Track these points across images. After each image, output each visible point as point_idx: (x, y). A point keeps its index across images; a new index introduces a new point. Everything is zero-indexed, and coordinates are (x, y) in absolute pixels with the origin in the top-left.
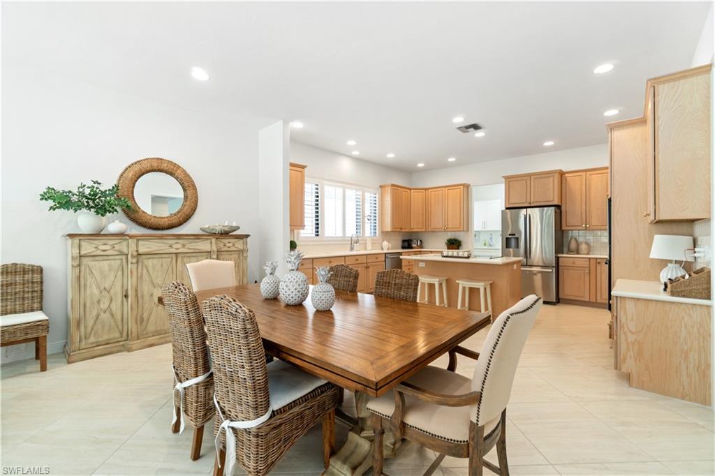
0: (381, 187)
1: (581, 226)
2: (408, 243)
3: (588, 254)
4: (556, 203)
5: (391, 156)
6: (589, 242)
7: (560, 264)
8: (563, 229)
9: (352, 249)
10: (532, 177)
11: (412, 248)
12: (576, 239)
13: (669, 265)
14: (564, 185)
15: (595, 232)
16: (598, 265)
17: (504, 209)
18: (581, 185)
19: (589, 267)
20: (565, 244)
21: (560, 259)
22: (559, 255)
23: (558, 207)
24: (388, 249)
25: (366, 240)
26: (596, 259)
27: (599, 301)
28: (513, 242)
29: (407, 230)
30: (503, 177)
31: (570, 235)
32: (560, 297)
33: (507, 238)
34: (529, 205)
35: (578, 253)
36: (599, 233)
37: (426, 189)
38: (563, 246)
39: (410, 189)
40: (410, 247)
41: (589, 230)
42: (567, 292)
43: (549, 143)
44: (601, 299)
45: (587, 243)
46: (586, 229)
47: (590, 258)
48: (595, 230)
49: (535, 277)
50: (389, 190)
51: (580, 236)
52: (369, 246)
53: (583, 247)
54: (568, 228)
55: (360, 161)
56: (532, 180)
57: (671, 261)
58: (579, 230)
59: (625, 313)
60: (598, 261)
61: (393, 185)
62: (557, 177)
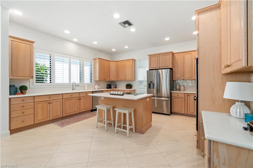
0: (94, 59)
1: (181, 78)
2: (109, 86)
3: (184, 91)
4: (170, 67)
5: (95, 43)
6: (184, 86)
7: (172, 96)
8: (173, 79)
9: (73, 89)
10: (160, 55)
11: (111, 88)
12: (179, 84)
13: (237, 103)
14: (174, 60)
15: (187, 81)
16: (188, 96)
17: (148, 70)
18: (181, 59)
19: (185, 97)
20: (175, 86)
21: (172, 93)
22: (172, 92)
23: (171, 69)
24: (98, 89)
25: (84, 85)
26: (188, 93)
27: (189, 113)
28: (152, 86)
29: (108, 80)
30: (148, 55)
31: (177, 82)
32: (172, 111)
33: (149, 84)
34: (159, 68)
35: (180, 90)
36: (188, 81)
37: (117, 61)
38: (174, 88)
39: (110, 61)
40: (110, 88)
41: (185, 80)
42: (175, 109)
43: (167, 39)
44: (190, 112)
45: (183, 86)
46: (183, 79)
47: (185, 93)
48: (187, 80)
49: (163, 102)
50: (97, 61)
51: (180, 82)
52: (86, 88)
53: (182, 88)
54: (176, 79)
55: (78, 44)
56: (160, 56)
57: (238, 101)
58: (180, 80)
59: (218, 156)
60: (188, 94)
61: (99, 58)
62: (171, 55)
